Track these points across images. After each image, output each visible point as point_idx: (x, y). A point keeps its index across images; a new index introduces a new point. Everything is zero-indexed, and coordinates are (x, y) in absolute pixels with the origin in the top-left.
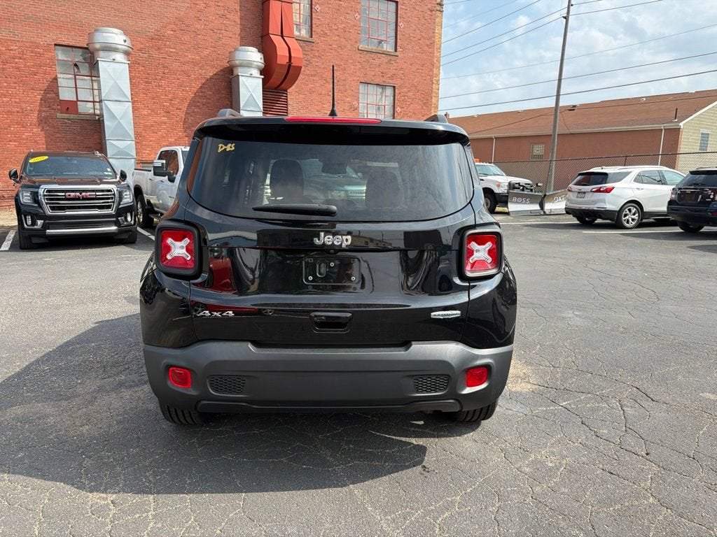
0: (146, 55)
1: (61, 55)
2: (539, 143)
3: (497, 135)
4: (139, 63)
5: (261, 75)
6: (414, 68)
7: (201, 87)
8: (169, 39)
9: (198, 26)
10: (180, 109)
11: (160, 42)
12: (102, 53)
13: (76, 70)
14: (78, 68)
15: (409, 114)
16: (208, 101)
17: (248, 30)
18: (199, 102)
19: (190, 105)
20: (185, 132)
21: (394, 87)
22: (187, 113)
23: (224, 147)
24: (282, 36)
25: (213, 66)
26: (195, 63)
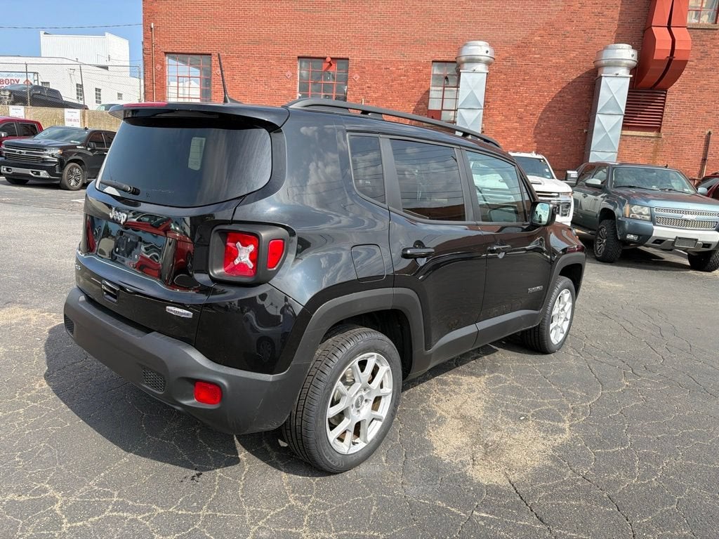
0: (509, 64)
1: (436, 70)
4: (501, 72)
5: (630, 74)
7: (560, 91)
8: (535, 45)
9: (569, 29)
10: (534, 115)
11: (526, 49)
12: (466, 66)
13: (446, 82)
14: (448, 81)
16: (566, 105)
17: (627, 25)
18: (555, 107)
19: (544, 111)
20: (535, 137)
22: (540, 119)
24: (669, 27)
25: (577, 69)
26: (557, 67)
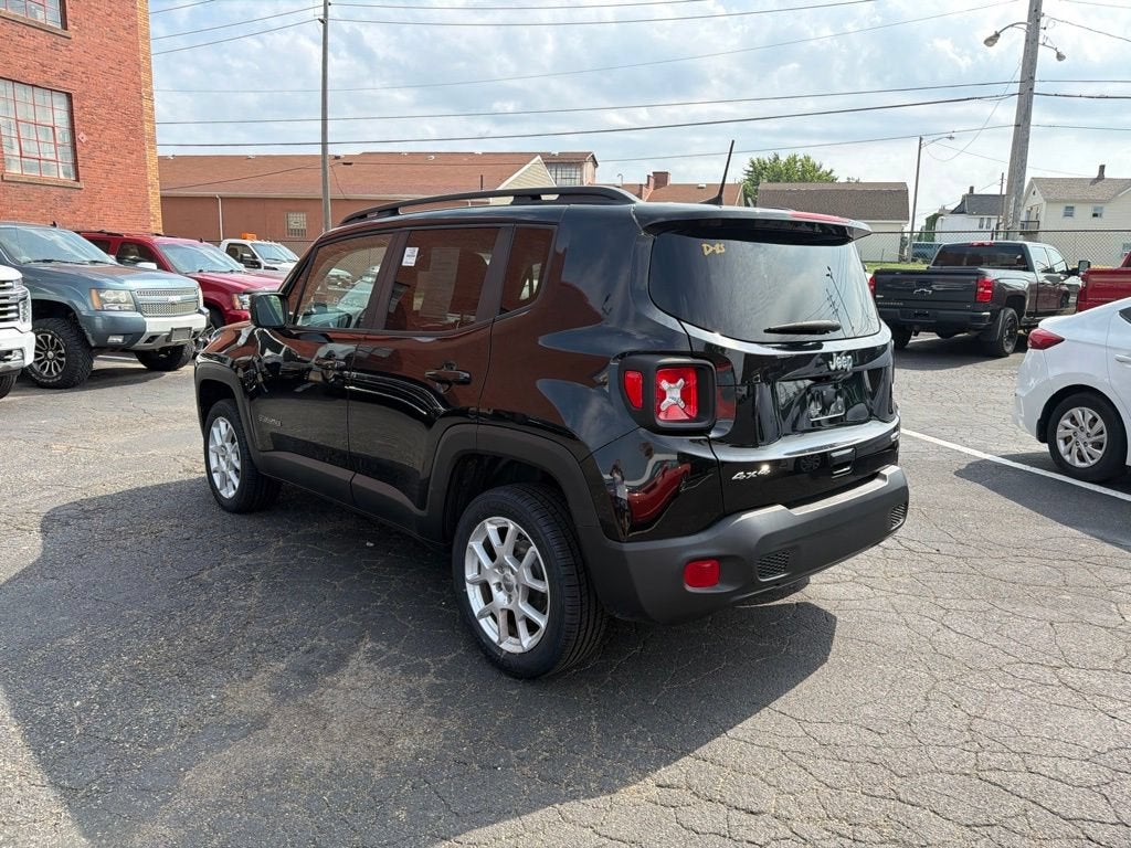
2: (298, 211)
3: (223, 194)
6: (104, 66)
15: (104, 148)
21: (69, 96)
23: (711, 249)
